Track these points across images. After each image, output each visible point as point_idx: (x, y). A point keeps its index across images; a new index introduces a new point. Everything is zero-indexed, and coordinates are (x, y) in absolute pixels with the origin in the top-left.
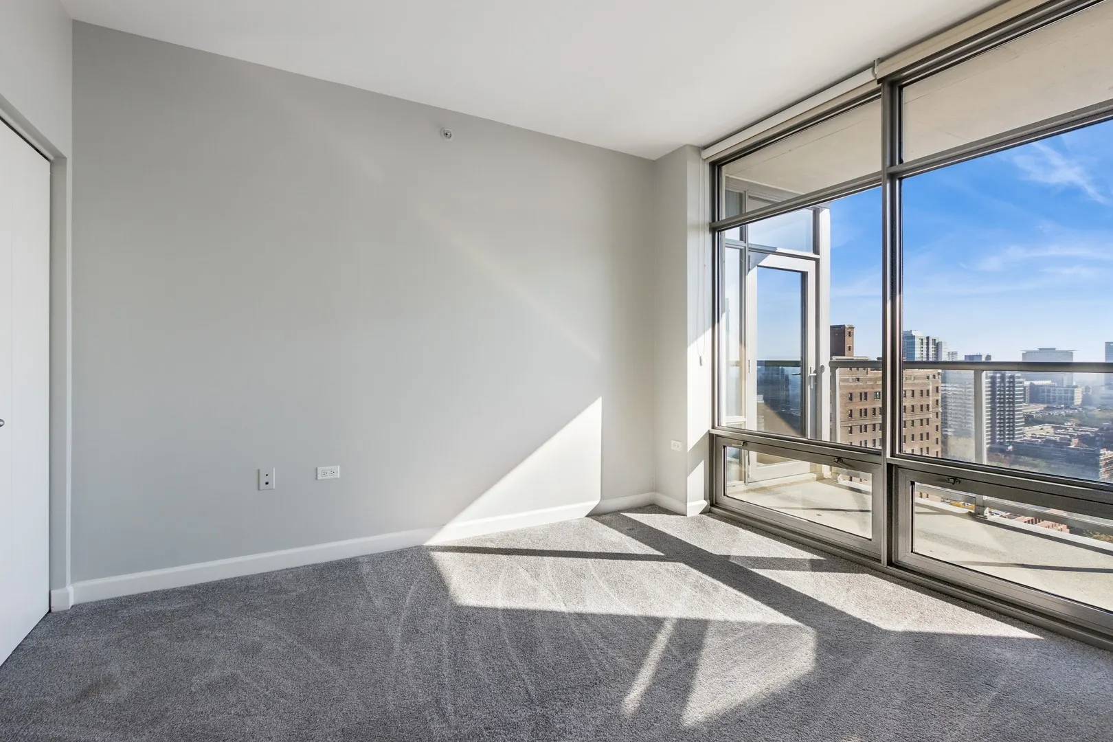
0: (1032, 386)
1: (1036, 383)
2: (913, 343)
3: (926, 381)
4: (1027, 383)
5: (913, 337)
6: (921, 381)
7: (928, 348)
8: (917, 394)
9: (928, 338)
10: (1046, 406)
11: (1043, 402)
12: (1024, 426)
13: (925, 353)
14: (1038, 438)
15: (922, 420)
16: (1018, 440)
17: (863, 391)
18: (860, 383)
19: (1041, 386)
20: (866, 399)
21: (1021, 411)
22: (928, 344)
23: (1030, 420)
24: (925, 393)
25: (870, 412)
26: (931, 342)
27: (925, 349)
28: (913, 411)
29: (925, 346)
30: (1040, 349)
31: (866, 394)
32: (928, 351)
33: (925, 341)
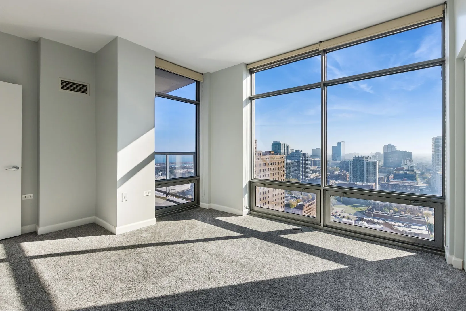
0: (314, 160)
1: (315, 159)
2: (280, 146)
3: (279, 159)
4: (313, 159)
5: (280, 144)
6: (278, 159)
7: (285, 148)
8: (277, 164)
9: (285, 144)
10: (317, 167)
11: (317, 166)
12: (311, 174)
13: (284, 149)
14: (315, 177)
15: (278, 173)
16: (309, 178)
17: (260, 163)
18: (259, 160)
19: (316, 160)
20: (261, 166)
21: (310, 168)
22: (285, 146)
23: (313, 172)
24: (279, 163)
25: (262, 171)
26: (286, 145)
27: (284, 148)
28: (276, 170)
29: (284, 147)
30: (316, 148)
31: (261, 164)
32: (285, 149)
33: (284, 145)
